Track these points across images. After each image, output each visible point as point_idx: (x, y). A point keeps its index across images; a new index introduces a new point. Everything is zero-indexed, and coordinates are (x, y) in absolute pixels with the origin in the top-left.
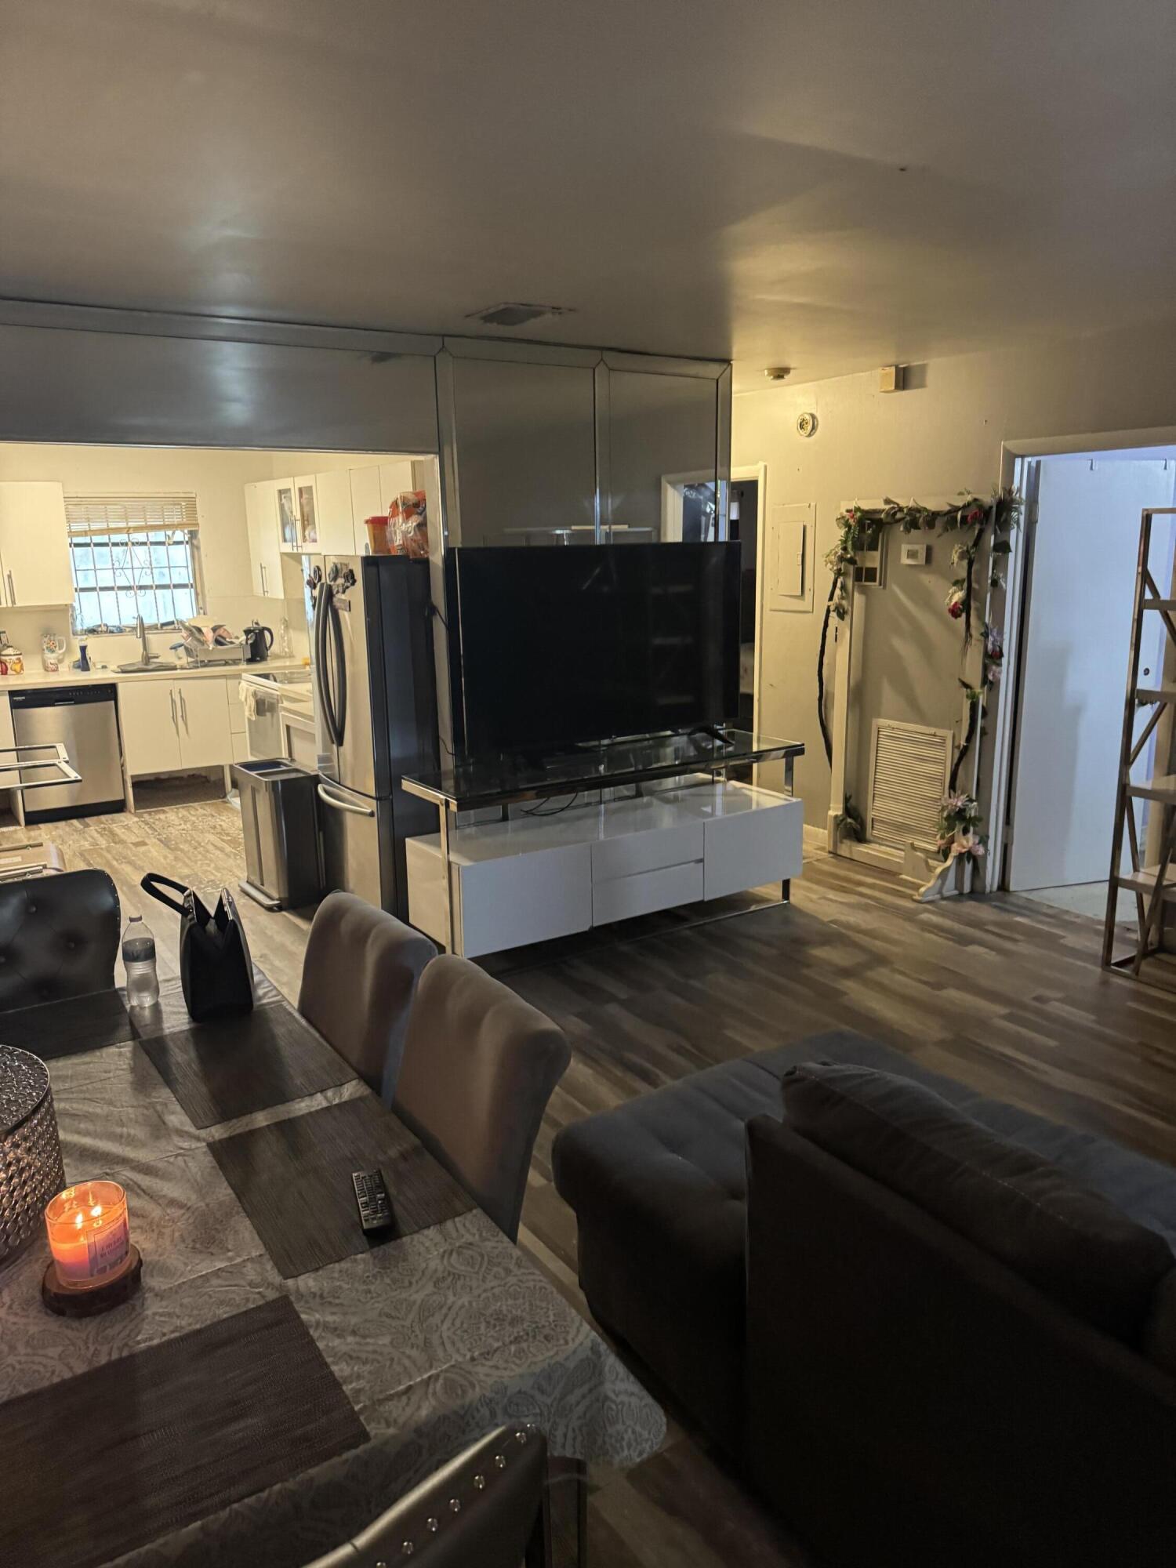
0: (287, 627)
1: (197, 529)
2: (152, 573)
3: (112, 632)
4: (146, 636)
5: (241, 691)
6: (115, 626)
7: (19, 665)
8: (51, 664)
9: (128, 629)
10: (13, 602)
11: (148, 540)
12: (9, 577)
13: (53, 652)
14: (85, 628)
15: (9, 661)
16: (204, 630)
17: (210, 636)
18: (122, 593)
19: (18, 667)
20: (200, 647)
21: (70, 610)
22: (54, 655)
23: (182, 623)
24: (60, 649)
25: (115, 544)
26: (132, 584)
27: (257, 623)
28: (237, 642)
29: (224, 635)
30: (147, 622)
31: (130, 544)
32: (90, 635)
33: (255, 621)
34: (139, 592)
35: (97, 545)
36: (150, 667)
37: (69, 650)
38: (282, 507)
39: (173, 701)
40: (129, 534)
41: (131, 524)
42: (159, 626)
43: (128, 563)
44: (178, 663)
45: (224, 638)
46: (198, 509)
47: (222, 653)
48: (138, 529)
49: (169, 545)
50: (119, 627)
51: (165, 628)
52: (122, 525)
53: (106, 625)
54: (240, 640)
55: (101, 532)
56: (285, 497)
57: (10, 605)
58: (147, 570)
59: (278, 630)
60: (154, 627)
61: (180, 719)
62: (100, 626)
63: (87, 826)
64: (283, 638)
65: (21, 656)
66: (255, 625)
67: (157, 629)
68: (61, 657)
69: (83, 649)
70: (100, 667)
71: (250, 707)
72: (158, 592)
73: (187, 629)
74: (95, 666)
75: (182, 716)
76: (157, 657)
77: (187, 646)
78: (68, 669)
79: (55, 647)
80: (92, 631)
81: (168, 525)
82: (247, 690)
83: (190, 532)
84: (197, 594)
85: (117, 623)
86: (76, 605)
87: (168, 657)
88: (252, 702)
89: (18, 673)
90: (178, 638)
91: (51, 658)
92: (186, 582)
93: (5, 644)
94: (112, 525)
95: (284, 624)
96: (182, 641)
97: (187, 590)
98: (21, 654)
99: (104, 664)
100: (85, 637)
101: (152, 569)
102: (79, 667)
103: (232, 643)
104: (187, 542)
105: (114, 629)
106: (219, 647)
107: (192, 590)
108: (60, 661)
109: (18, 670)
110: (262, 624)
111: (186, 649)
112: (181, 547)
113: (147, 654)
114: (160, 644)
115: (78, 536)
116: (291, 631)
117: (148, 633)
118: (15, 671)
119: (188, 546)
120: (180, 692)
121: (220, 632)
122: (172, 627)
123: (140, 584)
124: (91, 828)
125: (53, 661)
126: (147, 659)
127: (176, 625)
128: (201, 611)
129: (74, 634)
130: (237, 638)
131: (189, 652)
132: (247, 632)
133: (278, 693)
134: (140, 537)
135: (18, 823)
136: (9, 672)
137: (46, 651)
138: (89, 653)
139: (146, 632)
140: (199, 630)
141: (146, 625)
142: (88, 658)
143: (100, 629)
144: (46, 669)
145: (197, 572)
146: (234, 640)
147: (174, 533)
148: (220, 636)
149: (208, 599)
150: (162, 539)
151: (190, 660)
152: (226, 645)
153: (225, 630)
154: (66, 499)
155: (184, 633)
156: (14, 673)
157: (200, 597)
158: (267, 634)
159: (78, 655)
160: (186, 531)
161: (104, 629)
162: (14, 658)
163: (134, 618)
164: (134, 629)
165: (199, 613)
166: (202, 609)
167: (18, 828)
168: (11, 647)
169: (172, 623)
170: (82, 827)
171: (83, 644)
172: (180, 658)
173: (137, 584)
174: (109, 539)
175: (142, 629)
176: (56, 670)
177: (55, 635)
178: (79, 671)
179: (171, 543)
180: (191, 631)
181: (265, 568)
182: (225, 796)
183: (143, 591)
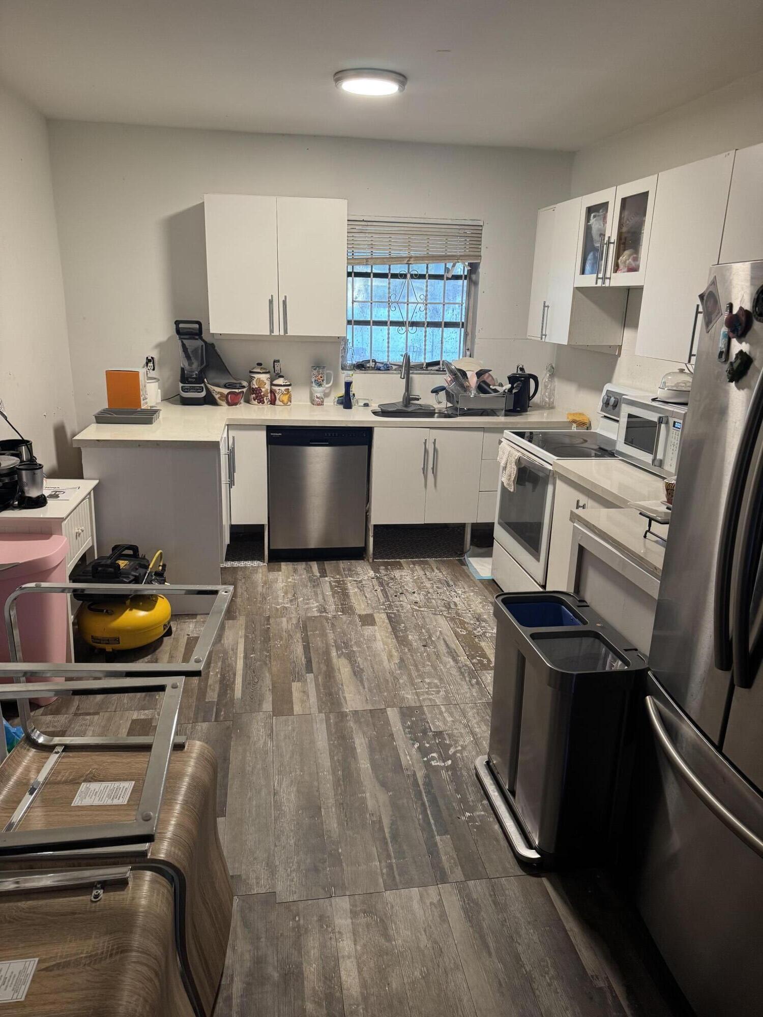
0: (552, 376)
1: (479, 261)
2: (426, 309)
3: (379, 369)
4: (411, 375)
5: (500, 453)
6: (382, 363)
7: (287, 396)
8: (317, 398)
9: (394, 367)
10: (286, 331)
11: (427, 272)
12: (284, 302)
13: (320, 385)
14: (354, 362)
15: (278, 391)
16: (469, 374)
17: (473, 381)
18: (393, 329)
19: (285, 398)
20: (462, 393)
21: (343, 343)
22: (321, 389)
23: (448, 365)
24: (327, 383)
25: (395, 276)
26: (405, 320)
27: (522, 369)
28: (501, 389)
29: (488, 381)
30: (414, 361)
31: (409, 276)
32: (358, 371)
33: (521, 366)
34: (410, 328)
35: (377, 275)
36: (410, 409)
37: (335, 384)
38: (588, 229)
39: (426, 451)
40: (409, 264)
41: (413, 254)
42: (425, 365)
43: (404, 297)
44: (437, 406)
45: (489, 385)
46: (483, 239)
47: (485, 401)
48: (419, 259)
49: (448, 279)
50: (386, 364)
51: (429, 368)
52: (404, 253)
53: (374, 361)
54: (504, 388)
55: (382, 261)
56: (594, 217)
57: (282, 333)
58: (421, 305)
59: (543, 378)
60: (420, 367)
61: (430, 471)
62: (368, 361)
63: (323, 574)
64: (546, 387)
65: (290, 388)
66: (519, 372)
67: (422, 368)
68: (327, 391)
69: (348, 385)
70: (362, 404)
71: (510, 476)
72: (429, 330)
73: (451, 372)
74: (357, 402)
75: (433, 469)
76: (418, 399)
77: (449, 390)
78: (332, 404)
79: (323, 381)
80: (361, 366)
81: (449, 256)
82: (510, 455)
83: (470, 265)
84: (466, 334)
85: (385, 360)
86: (349, 337)
87: (428, 400)
88: (513, 470)
89: (285, 404)
90: (443, 380)
91: (318, 391)
92: (458, 320)
93: (278, 374)
94: (394, 254)
95: (549, 371)
96: (446, 385)
97: (457, 330)
98: (289, 385)
99: (366, 402)
100: (351, 373)
101: (426, 305)
102: (341, 403)
103: (495, 391)
104: (466, 277)
105: (381, 365)
106: (482, 395)
107: (463, 329)
108: (327, 395)
109: (286, 401)
110: (527, 372)
111: (448, 393)
112: (460, 282)
113: (409, 395)
114: (423, 385)
115: (359, 264)
116: (556, 380)
117: (412, 373)
118: (282, 401)
119: (466, 282)
120: (434, 443)
121: (485, 377)
122: (436, 368)
123: (414, 320)
124: (326, 578)
125: (319, 395)
126: (409, 399)
127: (441, 366)
128: (468, 353)
129: (343, 369)
130: (501, 385)
131: (449, 397)
132: (512, 379)
133: (550, 467)
134: (420, 268)
135: (261, 558)
136: (277, 402)
137: (314, 384)
138: (354, 389)
139: (411, 372)
140: (464, 374)
141: (411, 364)
142: (351, 395)
143: (368, 365)
144: (312, 402)
145: (471, 309)
146: (498, 388)
147: (454, 266)
148: (484, 382)
149: (477, 340)
150: (441, 272)
151: (449, 405)
152: (489, 393)
153: (490, 375)
154: (350, 223)
155: (448, 377)
156: (281, 403)
157: (469, 337)
158: (532, 382)
159: (342, 392)
160: (467, 264)
161: (372, 364)
162: (283, 388)
163: (402, 355)
164: (400, 366)
165: (465, 355)
166: (469, 351)
167: (261, 564)
168: (283, 377)
169: (437, 363)
170: (318, 575)
171: (348, 379)
172: (439, 403)
173: (409, 320)
174: (390, 269)
175: (408, 368)
176: (321, 404)
177: (324, 367)
178: (341, 407)
179: (450, 276)
180: (455, 374)
181: (548, 307)
182: (462, 553)
183: (414, 328)
